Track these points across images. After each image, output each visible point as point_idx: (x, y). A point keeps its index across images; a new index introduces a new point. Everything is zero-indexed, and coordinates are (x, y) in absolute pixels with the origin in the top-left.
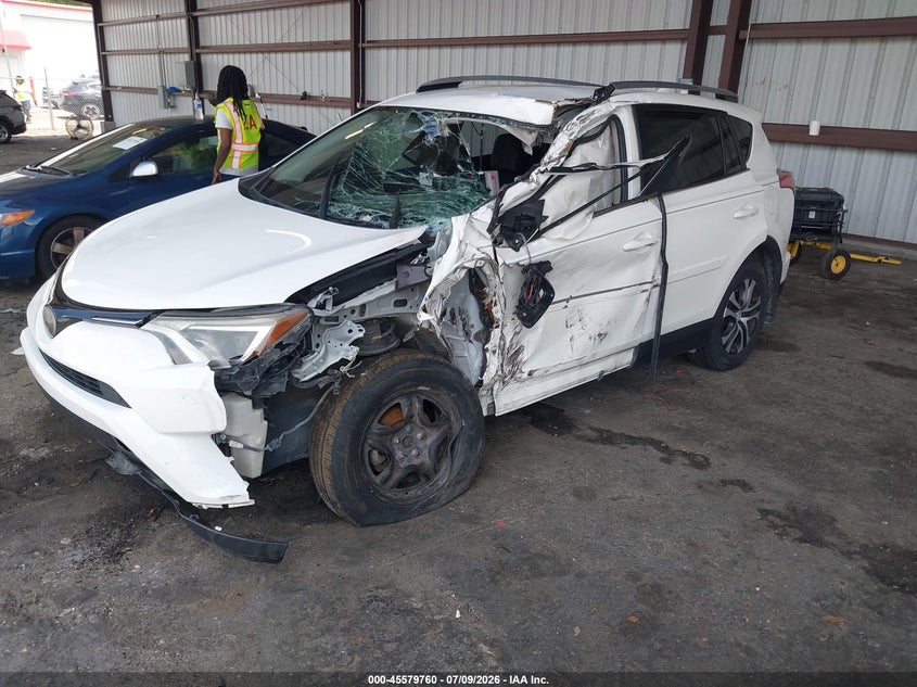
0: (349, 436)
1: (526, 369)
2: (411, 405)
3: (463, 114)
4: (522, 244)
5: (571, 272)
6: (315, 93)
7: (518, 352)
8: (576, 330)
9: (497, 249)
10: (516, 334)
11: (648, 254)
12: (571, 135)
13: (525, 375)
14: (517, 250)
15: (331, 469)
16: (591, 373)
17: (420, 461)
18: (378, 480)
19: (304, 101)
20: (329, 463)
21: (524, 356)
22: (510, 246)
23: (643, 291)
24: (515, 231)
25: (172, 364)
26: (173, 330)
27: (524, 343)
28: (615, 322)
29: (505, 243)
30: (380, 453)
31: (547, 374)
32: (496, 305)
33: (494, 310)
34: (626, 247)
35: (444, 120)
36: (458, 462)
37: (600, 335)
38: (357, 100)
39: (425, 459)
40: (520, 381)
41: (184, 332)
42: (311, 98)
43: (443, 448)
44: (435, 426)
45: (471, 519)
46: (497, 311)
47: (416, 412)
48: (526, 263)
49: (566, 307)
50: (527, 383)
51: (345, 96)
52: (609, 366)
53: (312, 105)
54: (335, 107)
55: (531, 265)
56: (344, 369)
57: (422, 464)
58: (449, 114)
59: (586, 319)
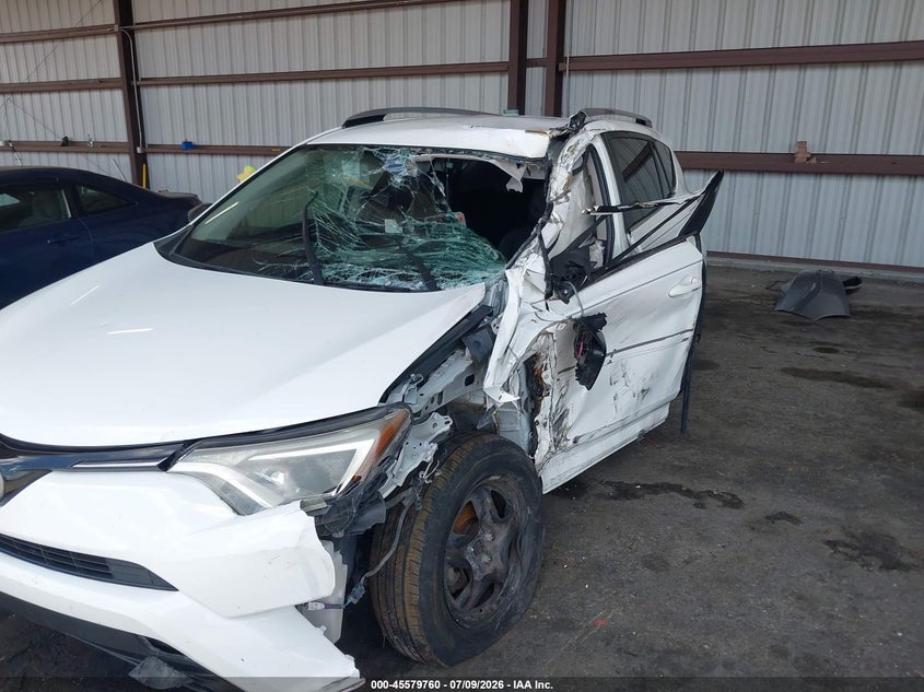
0: (436, 558)
1: (571, 436)
2: (482, 502)
3: (435, 150)
4: (572, 293)
5: (618, 323)
6: (79, 138)
7: (562, 417)
8: (619, 387)
9: (549, 302)
10: (562, 396)
11: (690, 299)
12: (567, 168)
13: (571, 443)
14: (567, 302)
15: (420, 606)
16: (632, 433)
17: (492, 567)
18: (457, 603)
19: (66, 148)
20: (416, 598)
21: (570, 420)
22: (560, 299)
23: (685, 340)
24: (563, 279)
25: (234, 515)
26: (221, 466)
27: (569, 406)
28: (657, 376)
29: (554, 295)
30: (456, 570)
31: (592, 439)
32: (546, 369)
33: (543, 375)
34: (672, 293)
35: (412, 157)
36: (527, 559)
37: (643, 391)
38: (136, 144)
39: (498, 564)
40: (566, 450)
41: (239, 467)
42: (74, 144)
43: (513, 545)
44: (503, 522)
45: (563, 625)
46: (547, 377)
47: (488, 510)
48: (578, 316)
49: (610, 362)
50: (572, 451)
51: (119, 140)
52: (647, 423)
53: (77, 152)
54: (108, 153)
55: (582, 318)
56: (424, 475)
57: (495, 571)
58: (418, 150)
59: (630, 375)
